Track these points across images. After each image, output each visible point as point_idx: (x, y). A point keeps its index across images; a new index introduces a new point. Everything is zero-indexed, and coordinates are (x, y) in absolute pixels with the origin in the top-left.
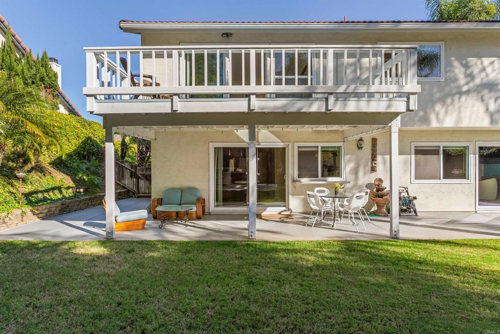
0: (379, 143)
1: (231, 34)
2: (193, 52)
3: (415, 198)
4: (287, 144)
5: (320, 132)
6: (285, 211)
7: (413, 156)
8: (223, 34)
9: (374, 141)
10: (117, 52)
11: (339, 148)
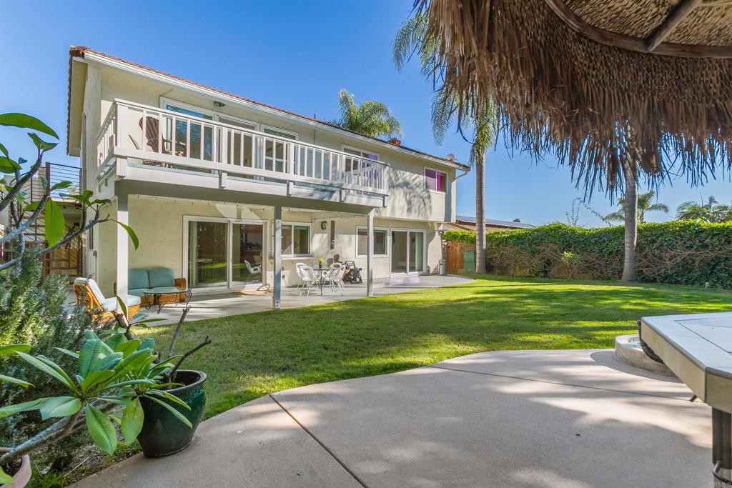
0: (336, 225)
1: (224, 105)
2: (233, 131)
3: (361, 269)
4: (265, 221)
5: (293, 212)
6: (262, 286)
7: (357, 236)
8: (215, 102)
9: (333, 223)
10: (145, 110)
11: (308, 227)
